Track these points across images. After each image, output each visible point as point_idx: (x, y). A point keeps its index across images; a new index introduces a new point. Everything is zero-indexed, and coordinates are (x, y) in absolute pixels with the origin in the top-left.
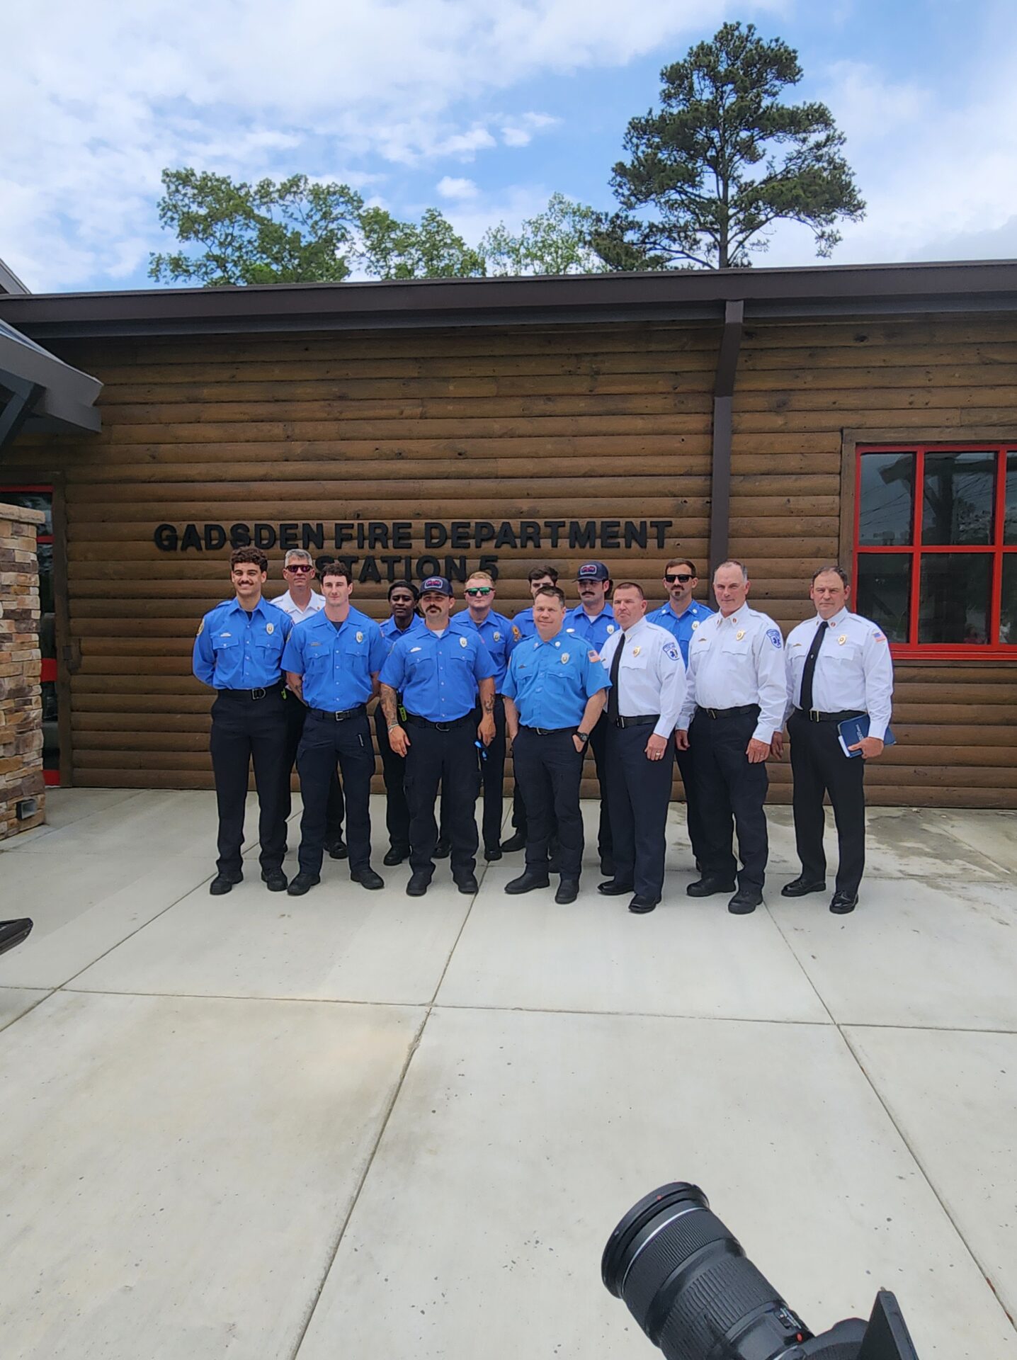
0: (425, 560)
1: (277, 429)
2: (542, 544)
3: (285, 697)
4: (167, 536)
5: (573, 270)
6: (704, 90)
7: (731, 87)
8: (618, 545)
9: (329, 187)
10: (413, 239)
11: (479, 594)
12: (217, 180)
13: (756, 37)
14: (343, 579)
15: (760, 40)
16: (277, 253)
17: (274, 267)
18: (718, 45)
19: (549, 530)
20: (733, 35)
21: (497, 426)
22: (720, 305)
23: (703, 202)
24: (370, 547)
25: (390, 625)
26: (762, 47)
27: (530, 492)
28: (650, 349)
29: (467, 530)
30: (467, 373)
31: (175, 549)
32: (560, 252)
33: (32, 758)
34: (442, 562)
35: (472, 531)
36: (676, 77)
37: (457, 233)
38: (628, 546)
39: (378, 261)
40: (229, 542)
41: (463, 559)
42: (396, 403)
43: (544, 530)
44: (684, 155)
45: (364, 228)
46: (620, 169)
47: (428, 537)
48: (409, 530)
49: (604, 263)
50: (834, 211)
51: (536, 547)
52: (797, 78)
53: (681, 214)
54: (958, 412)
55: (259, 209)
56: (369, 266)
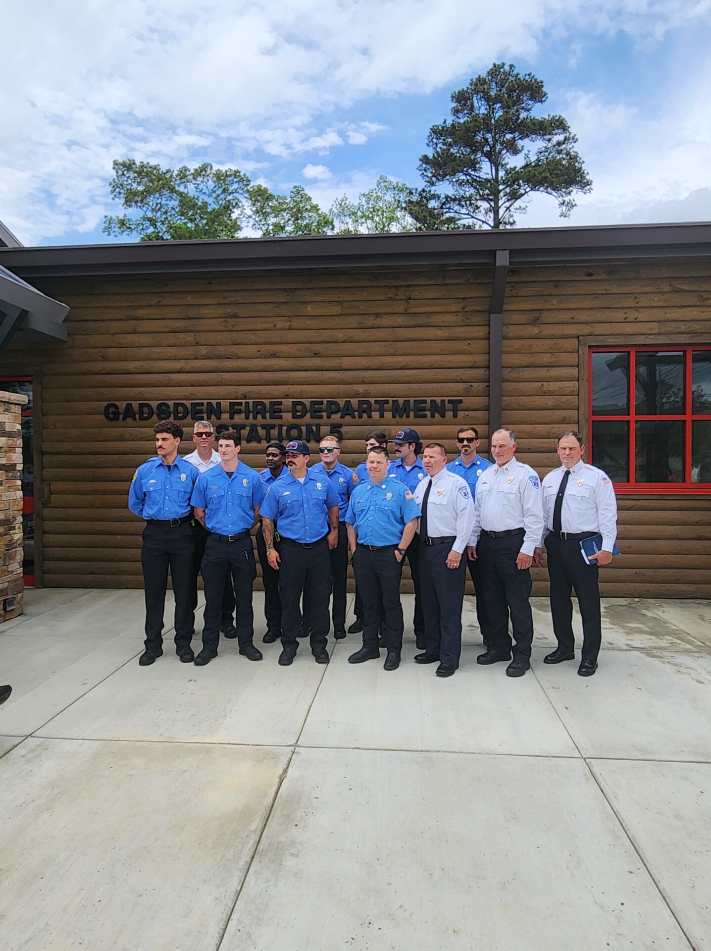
0: (291, 427)
1: (189, 338)
2: (372, 416)
3: (193, 525)
4: (113, 411)
5: (395, 229)
6: (481, 108)
7: (499, 105)
8: (425, 416)
9: (226, 172)
10: (285, 206)
12: (151, 167)
13: (515, 72)
14: (232, 442)
15: (518, 74)
16: (191, 215)
17: (189, 225)
18: (490, 78)
19: (378, 406)
20: (499, 72)
21: (341, 335)
22: (493, 253)
23: (482, 181)
24: (253, 418)
25: (267, 473)
26: (519, 79)
27: (363, 379)
28: (445, 282)
29: (321, 406)
30: (320, 299)
31: (118, 420)
32: (385, 215)
33: (15, 568)
34: (304, 428)
35: (324, 407)
36: (462, 99)
37: (314, 202)
38: (433, 416)
39: (261, 221)
40: (155, 415)
41: (318, 426)
42: (271, 319)
43: (374, 406)
44: (468, 150)
45: (251, 199)
46: (425, 159)
47: (294, 411)
48: (280, 407)
49: (415, 222)
50: (571, 186)
51: (368, 417)
52: (543, 99)
53: (467, 189)
54: (657, 324)
55: (179, 186)
56: (254, 225)
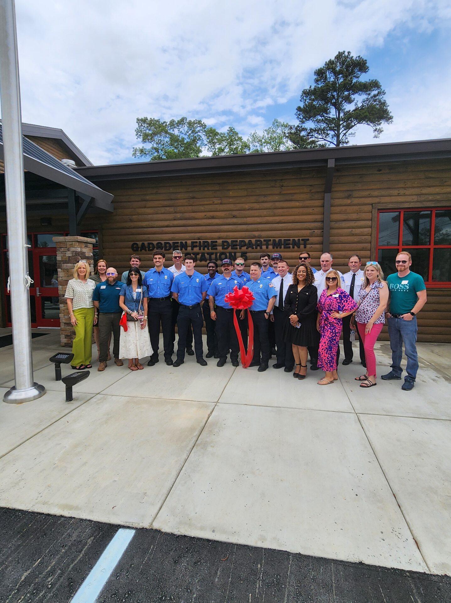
0: (222, 254)
2: (263, 247)
3: (172, 300)
4: (135, 247)
5: (282, 148)
6: (331, 77)
8: (290, 248)
9: (194, 121)
10: (224, 138)
11: (240, 265)
12: (155, 121)
13: (351, 56)
14: (192, 261)
15: (352, 57)
16: (176, 146)
17: (175, 151)
18: (336, 60)
19: (265, 242)
20: (342, 56)
21: (247, 206)
24: (203, 249)
25: (208, 276)
26: (353, 60)
27: (258, 229)
28: (301, 177)
29: (237, 243)
30: (236, 188)
31: (138, 251)
34: (228, 254)
36: (320, 73)
37: (240, 136)
39: (212, 147)
41: (235, 253)
42: (212, 199)
43: (263, 242)
44: (323, 102)
45: (207, 135)
47: (223, 246)
48: (216, 243)
49: (293, 144)
54: (416, 196)
55: (170, 130)
56: (208, 149)
